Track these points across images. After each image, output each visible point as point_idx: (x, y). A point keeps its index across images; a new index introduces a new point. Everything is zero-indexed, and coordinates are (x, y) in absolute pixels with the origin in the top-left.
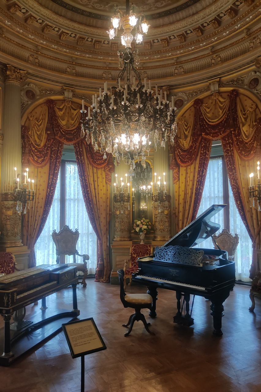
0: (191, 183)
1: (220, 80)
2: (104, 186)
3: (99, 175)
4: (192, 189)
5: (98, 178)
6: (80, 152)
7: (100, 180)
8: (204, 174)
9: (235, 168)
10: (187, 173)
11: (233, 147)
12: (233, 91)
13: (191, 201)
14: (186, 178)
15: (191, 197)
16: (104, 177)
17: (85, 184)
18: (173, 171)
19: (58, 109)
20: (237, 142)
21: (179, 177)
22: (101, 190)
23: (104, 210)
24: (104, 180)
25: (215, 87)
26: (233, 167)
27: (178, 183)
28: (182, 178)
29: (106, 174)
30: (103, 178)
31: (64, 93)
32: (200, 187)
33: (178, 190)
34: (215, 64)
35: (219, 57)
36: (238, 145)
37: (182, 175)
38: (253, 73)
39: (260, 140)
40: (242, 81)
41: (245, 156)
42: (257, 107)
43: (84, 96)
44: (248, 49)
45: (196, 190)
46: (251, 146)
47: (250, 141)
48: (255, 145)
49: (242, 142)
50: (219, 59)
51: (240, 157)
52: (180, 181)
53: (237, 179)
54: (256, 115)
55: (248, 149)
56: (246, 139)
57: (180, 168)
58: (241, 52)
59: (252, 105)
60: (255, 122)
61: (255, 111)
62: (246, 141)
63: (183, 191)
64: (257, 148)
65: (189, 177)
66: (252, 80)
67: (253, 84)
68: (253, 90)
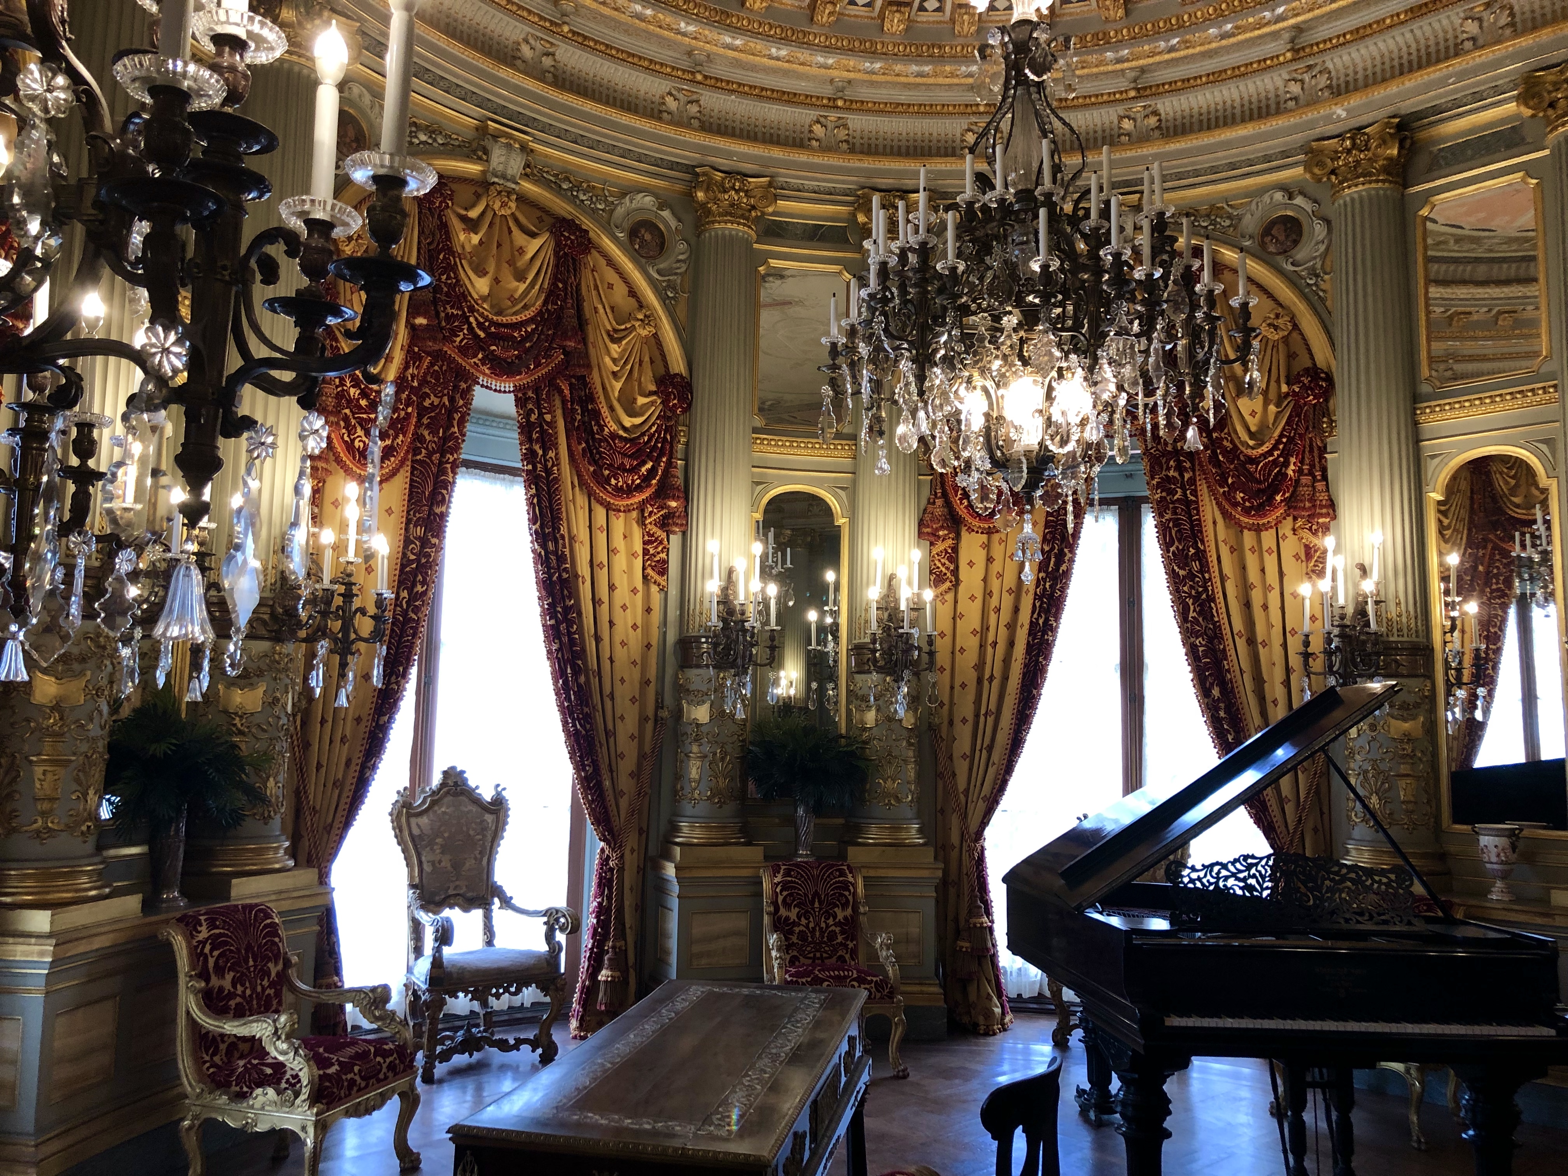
0: (1007, 602)
2: (634, 591)
3: (618, 542)
4: (1011, 626)
5: (611, 551)
6: (541, 426)
7: (620, 562)
8: (1064, 567)
9: (1201, 555)
10: (990, 560)
11: (1194, 471)
13: (1005, 678)
14: (985, 580)
15: (1007, 660)
16: (638, 547)
17: (559, 575)
18: (932, 544)
19: (464, 219)
20: (1214, 452)
21: (956, 572)
22: (624, 607)
23: (633, 700)
24: (639, 563)
26: (1192, 551)
27: (950, 597)
28: (971, 578)
29: (647, 538)
30: (634, 555)
31: (486, 152)
32: (1047, 620)
33: (947, 629)
34: (1134, 138)
35: (1155, 113)
36: (1217, 464)
37: (971, 564)
38: (1279, 196)
39: (1311, 451)
40: (1230, 217)
41: (1247, 512)
42: (1296, 327)
43: (567, 179)
44: (1278, 103)
45: (1032, 632)
46: (1271, 471)
47: (1270, 453)
48: (1290, 472)
49: (1233, 453)
50: (1153, 121)
51: (1225, 514)
52: (961, 588)
53: (1212, 599)
54: (1291, 356)
55: (1259, 482)
56: (1251, 443)
57: (964, 534)
58: (1246, 108)
59: (1277, 316)
60: (1288, 383)
61: (1286, 340)
62: (1249, 452)
63: (974, 632)
64: (1297, 481)
65: (1000, 575)
66: (1274, 223)
67: (1282, 238)
68: (1280, 259)
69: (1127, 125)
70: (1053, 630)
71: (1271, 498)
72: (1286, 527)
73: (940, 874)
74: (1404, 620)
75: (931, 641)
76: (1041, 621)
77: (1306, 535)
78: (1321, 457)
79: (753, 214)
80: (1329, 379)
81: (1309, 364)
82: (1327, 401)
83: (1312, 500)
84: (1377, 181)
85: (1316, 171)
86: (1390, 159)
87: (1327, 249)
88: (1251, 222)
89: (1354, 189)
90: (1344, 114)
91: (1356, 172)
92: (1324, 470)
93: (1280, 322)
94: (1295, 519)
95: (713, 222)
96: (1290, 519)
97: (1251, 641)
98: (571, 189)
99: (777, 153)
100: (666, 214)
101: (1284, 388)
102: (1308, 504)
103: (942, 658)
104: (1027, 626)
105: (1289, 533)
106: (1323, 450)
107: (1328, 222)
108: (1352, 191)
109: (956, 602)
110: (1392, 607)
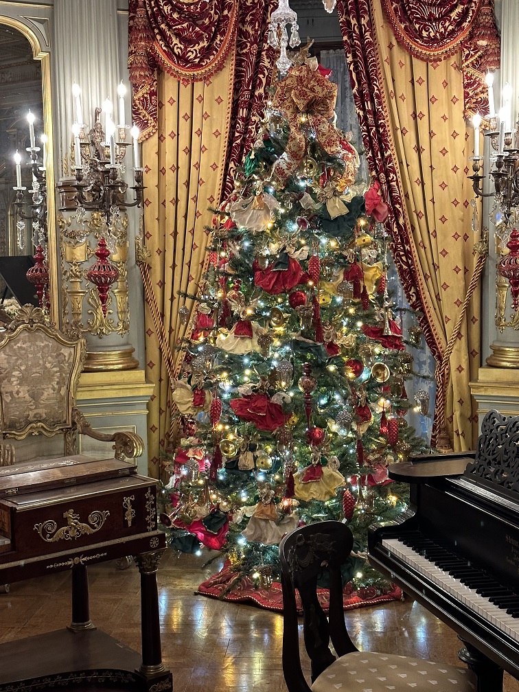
2: (454, 135)
3: (437, 90)
5: (431, 100)
7: (439, 110)
17: (378, 131)
22: (444, 152)
24: (459, 107)
29: (466, 81)
30: (454, 100)
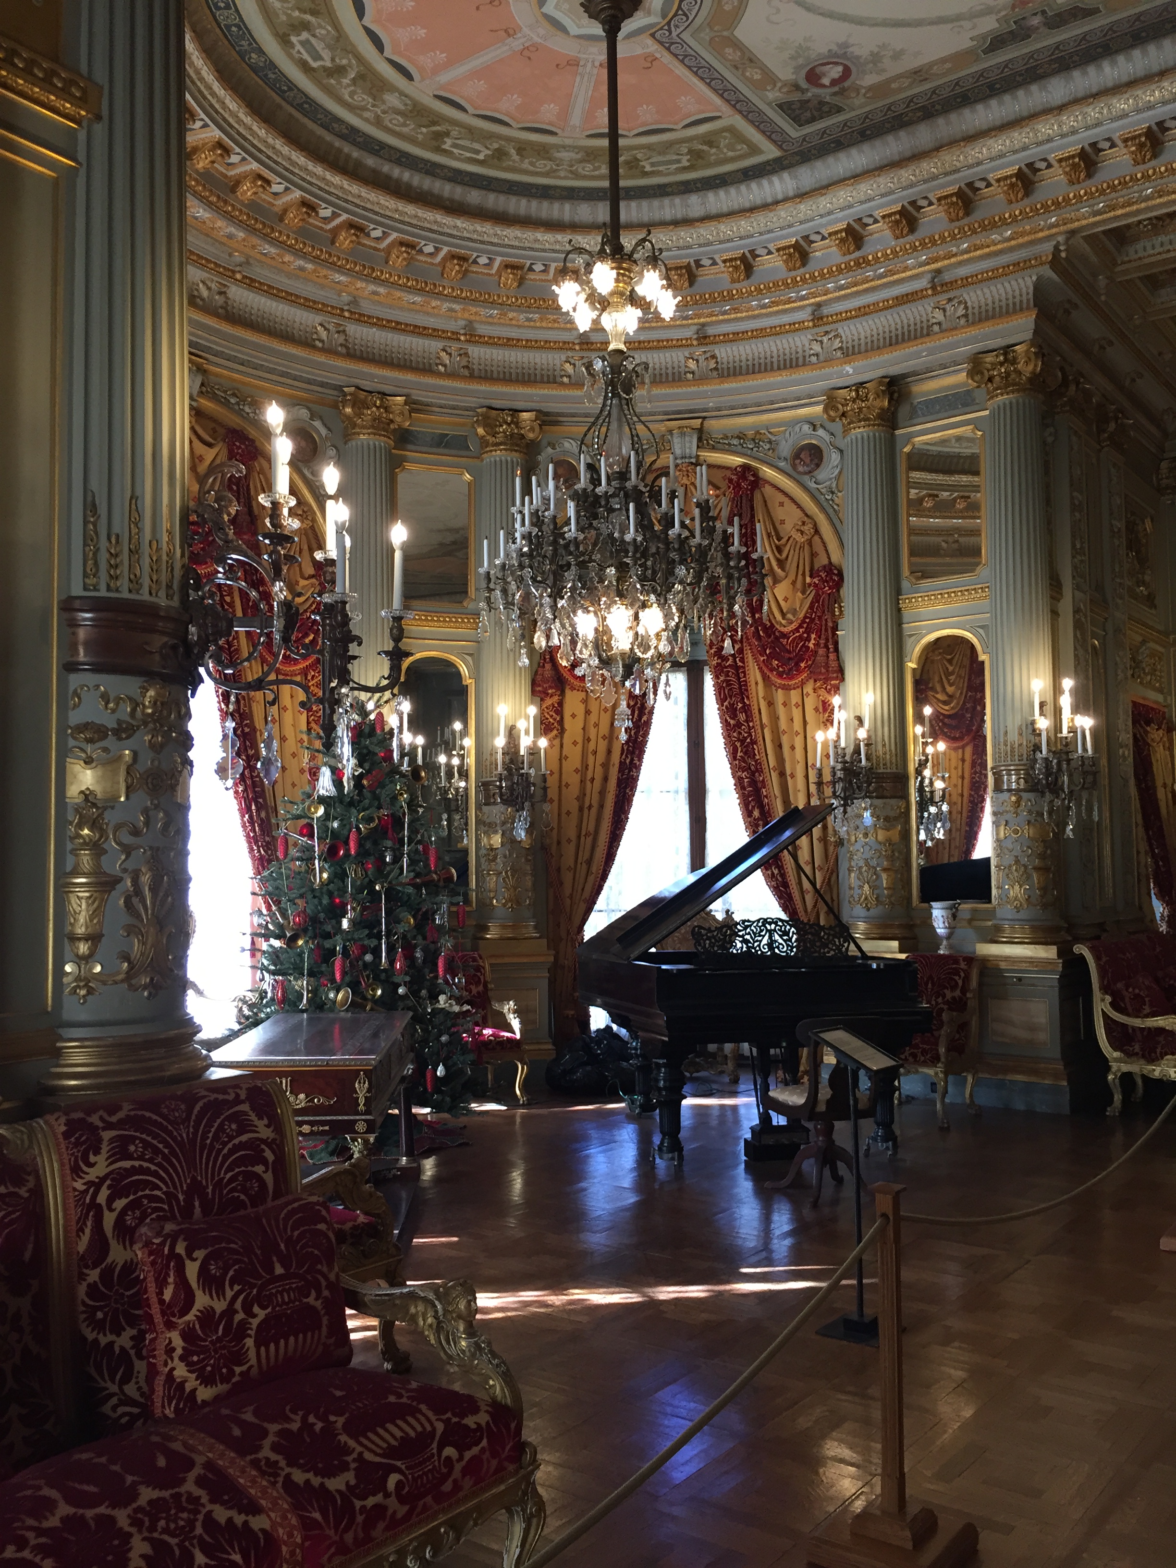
0: (602, 746)
1: (702, 424)
2: (301, 741)
3: (287, 701)
4: (606, 765)
8: (645, 718)
9: (746, 709)
10: (588, 712)
12: (746, 468)
13: (601, 806)
14: (584, 729)
15: (602, 793)
18: (542, 700)
20: (757, 629)
21: (561, 722)
22: (293, 755)
25: (687, 445)
26: (740, 705)
27: (557, 742)
28: (573, 727)
32: (632, 760)
33: (556, 769)
34: (697, 377)
35: (714, 357)
36: (759, 638)
37: (573, 716)
38: (806, 428)
39: (826, 630)
40: (770, 442)
41: (780, 675)
42: (817, 531)
43: (234, 395)
44: (804, 357)
45: (621, 770)
46: (798, 644)
47: (797, 630)
48: (811, 645)
49: (770, 629)
50: (712, 365)
51: (765, 678)
52: (566, 735)
53: (754, 742)
54: (813, 555)
55: (789, 652)
56: (783, 622)
57: (569, 693)
58: (781, 358)
59: (804, 523)
60: (811, 576)
61: (810, 542)
62: (782, 629)
63: (577, 771)
64: (816, 652)
65: (596, 725)
66: (803, 448)
67: (808, 461)
68: (806, 479)
69: (692, 365)
70: (638, 768)
71: (797, 664)
72: (809, 688)
73: (552, 959)
74: (888, 757)
75: (544, 778)
76: (628, 761)
77: (822, 692)
78: (834, 634)
79: (392, 426)
80: (841, 575)
81: (825, 562)
82: (838, 591)
83: (827, 666)
84: (874, 425)
85: (832, 413)
86: (882, 409)
87: (840, 473)
88: (786, 448)
89: (858, 430)
90: (851, 371)
91: (861, 417)
92: (836, 644)
93: (805, 528)
94: (815, 681)
95: (359, 434)
96: (812, 681)
97: (782, 774)
98: (238, 404)
99: (410, 377)
100: (317, 424)
101: (808, 580)
102: (823, 670)
103: (552, 793)
104: (617, 765)
105: (810, 691)
106: (835, 628)
107: (841, 451)
108: (859, 431)
109: (562, 746)
110: (880, 747)
